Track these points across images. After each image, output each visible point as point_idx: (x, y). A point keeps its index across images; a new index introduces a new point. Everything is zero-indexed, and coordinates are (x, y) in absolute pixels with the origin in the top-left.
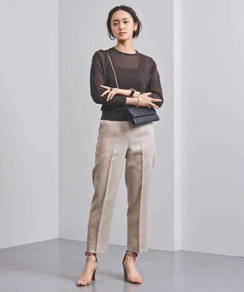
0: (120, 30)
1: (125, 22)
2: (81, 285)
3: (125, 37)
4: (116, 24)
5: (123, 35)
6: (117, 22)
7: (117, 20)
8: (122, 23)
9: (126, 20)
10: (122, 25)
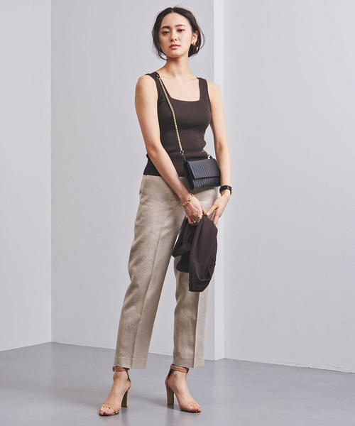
0: (172, 41)
1: (180, 31)
2: (105, 415)
3: (178, 52)
4: (166, 32)
5: (175, 49)
6: (167, 30)
7: (168, 27)
8: (174, 31)
9: (182, 28)
10: (175, 35)
